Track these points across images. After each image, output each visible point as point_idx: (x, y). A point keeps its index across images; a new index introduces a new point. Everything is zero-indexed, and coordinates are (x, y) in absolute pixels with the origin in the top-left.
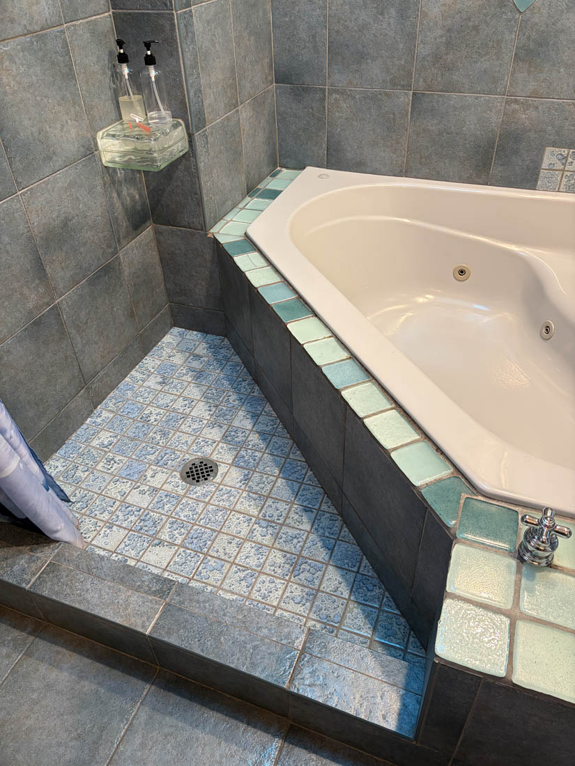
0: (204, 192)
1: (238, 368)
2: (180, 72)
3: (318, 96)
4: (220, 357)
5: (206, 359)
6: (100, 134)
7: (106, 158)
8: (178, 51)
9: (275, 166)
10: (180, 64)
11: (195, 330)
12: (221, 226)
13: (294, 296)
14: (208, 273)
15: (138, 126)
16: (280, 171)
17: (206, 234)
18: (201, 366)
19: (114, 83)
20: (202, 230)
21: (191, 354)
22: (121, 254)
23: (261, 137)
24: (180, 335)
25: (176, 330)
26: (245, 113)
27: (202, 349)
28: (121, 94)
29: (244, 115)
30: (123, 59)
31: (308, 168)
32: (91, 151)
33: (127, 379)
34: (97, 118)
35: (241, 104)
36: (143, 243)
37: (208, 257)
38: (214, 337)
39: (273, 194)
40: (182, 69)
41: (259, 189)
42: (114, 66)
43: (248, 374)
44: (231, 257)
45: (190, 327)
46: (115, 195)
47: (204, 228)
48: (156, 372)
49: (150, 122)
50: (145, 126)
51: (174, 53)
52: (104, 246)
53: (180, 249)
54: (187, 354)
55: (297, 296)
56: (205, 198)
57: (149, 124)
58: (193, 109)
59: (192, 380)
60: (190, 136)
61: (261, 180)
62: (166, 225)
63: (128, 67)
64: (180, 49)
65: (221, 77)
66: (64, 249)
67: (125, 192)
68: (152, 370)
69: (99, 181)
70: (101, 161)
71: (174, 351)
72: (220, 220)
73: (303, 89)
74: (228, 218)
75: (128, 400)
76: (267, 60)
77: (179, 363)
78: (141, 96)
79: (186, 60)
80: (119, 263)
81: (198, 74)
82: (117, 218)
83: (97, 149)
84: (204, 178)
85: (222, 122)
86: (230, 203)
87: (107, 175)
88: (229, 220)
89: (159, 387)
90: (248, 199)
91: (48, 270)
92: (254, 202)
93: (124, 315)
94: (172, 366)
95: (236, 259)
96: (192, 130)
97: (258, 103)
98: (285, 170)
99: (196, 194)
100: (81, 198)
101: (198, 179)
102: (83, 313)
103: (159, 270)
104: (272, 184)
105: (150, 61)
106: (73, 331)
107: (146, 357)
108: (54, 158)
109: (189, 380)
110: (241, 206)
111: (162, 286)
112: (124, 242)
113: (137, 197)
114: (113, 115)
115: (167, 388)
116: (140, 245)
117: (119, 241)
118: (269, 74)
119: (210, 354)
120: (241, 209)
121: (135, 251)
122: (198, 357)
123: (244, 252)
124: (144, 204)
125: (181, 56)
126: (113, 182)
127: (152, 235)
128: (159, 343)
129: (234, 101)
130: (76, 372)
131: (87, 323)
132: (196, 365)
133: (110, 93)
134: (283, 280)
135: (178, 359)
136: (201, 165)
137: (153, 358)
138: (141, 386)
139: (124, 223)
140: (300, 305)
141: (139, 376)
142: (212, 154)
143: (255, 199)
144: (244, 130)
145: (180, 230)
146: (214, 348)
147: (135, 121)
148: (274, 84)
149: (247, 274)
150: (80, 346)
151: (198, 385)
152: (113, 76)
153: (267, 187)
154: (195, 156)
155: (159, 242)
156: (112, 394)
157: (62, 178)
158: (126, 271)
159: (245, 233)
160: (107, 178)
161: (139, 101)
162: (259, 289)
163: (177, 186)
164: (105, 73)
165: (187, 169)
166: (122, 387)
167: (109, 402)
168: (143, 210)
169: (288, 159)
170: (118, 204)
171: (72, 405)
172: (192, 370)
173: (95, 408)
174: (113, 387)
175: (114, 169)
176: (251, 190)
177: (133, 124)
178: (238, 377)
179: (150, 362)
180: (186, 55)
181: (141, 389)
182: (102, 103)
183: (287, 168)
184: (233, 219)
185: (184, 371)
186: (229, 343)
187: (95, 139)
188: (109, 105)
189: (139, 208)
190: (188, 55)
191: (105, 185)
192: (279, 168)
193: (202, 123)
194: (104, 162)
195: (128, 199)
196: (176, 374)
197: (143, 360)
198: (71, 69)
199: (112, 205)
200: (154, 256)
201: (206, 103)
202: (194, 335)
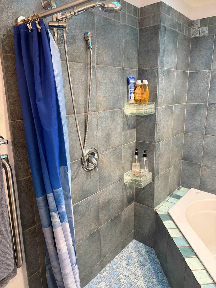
0: (155, 195)
1: (158, 265)
2: (154, 159)
3: (198, 166)
4: (151, 258)
5: (145, 257)
6: (125, 174)
7: (125, 181)
8: (154, 154)
9: (179, 185)
10: (154, 157)
11: (142, 243)
12: (159, 207)
13: (188, 245)
14: (151, 223)
15: (137, 173)
16: (181, 188)
17: (153, 209)
18: (143, 260)
19: (132, 159)
20: (152, 208)
21: (140, 253)
22: (122, 212)
23: (176, 177)
24: (136, 243)
25: (135, 241)
26: (172, 170)
27: (144, 252)
28: (133, 162)
29: (171, 170)
30: (136, 154)
31: (192, 189)
32: (121, 179)
33: (114, 259)
34: (125, 169)
35: (171, 167)
36: (130, 208)
37: (152, 217)
38: (149, 247)
39: (179, 197)
40: (155, 159)
41: (173, 194)
42: (133, 155)
43: (162, 270)
44: (162, 221)
45: (140, 241)
46: (125, 192)
47: (153, 207)
48: (125, 259)
49: (141, 172)
50: (139, 173)
51: (153, 154)
52: (118, 209)
53: (142, 212)
54: (138, 253)
55: (189, 245)
56: (155, 197)
57: (140, 173)
58: (156, 170)
59: (139, 266)
60: (153, 178)
61: (174, 190)
62: (139, 203)
63: (138, 156)
64: (155, 153)
65: (166, 160)
66: (107, 209)
67: (128, 191)
68: (124, 257)
69: (121, 188)
70: (123, 182)
71: (133, 250)
72: (159, 204)
73: (193, 163)
74: (161, 204)
75: (114, 269)
76: (180, 154)
77: (135, 256)
78: (139, 164)
79: (156, 156)
80: (122, 215)
81: (159, 160)
82: (124, 200)
83: (123, 178)
84: (155, 191)
85: (164, 173)
86: (163, 199)
87: (124, 186)
88: (161, 205)
89: (126, 266)
90: (169, 197)
91: (100, 217)
92: (171, 199)
93: (119, 234)
94: (132, 257)
95: (164, 222)
96: (154, 176)
97: (176, 166)
98: (183, 188)
99: (152, 195)
100: (115, 193)
101: (154, 191)
102: (107, 232)
103: (133, 218)
104: (178, 193)
105: (145, 156)
106: (102, 238)
107: (122, 251)
108: (111, 181)
109: (138, 266)
110: (166, 200)
111: (133, 224)
112: (124, 208)
113: (131, 193)
114: (130, 168)
115: (129, 267)
116: (129, 209)
117: (123, 207)
118: (181, 158)
119: (147, 255)
120: (166, 201)
121: (127, 211)
122: (142, 255)
123: (167, 220)
124: (133, 195)
125: (155, 155)
126: (125, 188)
127: (133, 205)
128: (128, 245)
129: (169, 166)
130: (99, 254)
131: (107, 236)
132: (141, 259)
133: (130, 162)
134: (183, 236)
135: (134, 255)
136: (155, 187)
137: (125, 251)
138: (119, 264)
139: (126, 201)
140: (190, 250)
141: (119, 259)
142: (159, 183)
143: (172, 198)
144: (170, 175)
145: (144, 206)
146: (149, 253)
147: (136, 171)
148: (182, 160)
149: (168, 230)
150: (103, 244)
151: (141, 269)
152: (132, 158)
153: (176, 194)
154: (154, 184)
155: (135, 208)
156: (108, 264)
157: (111, 187)
158: (123, 218)
159: (168, 212)
160: (124, 187)
161: (138, 166)
162: (173, 238)
163: (146, 192)
164: (130, 157)
165: (150, 187)
166: (112, 262)
167: (107, 268)
168: (132, 197)
169: (184, 184)
170: (125, 195)
171: (94, 267)
172: (139, 261)
173: (102, 270)
174: (109, 262)
175: (127, 185)
176: (170, 194)
177: (136, 172)
178: (158, 270)
179: (123, 253)
180: (156, 154)
181: (119, 265)
182: (127, 165)
183: (184, 187)
184: (163, 205)
185: (136, 261)
186: (155, 252)
187: (123, 175)
188: (129, 166)
189: (131, 196)
190: (157, 155)
191: (123, 189)
192: (180, 186)
193: (158, 173)
194: (124, 182)
195: (129, 193)
196: (133, 262)
197: (121, 252)
198: (121, 157)
199: (123, 195)
200: (133, 213)
201: (160, 168)
202: (141, 245)
